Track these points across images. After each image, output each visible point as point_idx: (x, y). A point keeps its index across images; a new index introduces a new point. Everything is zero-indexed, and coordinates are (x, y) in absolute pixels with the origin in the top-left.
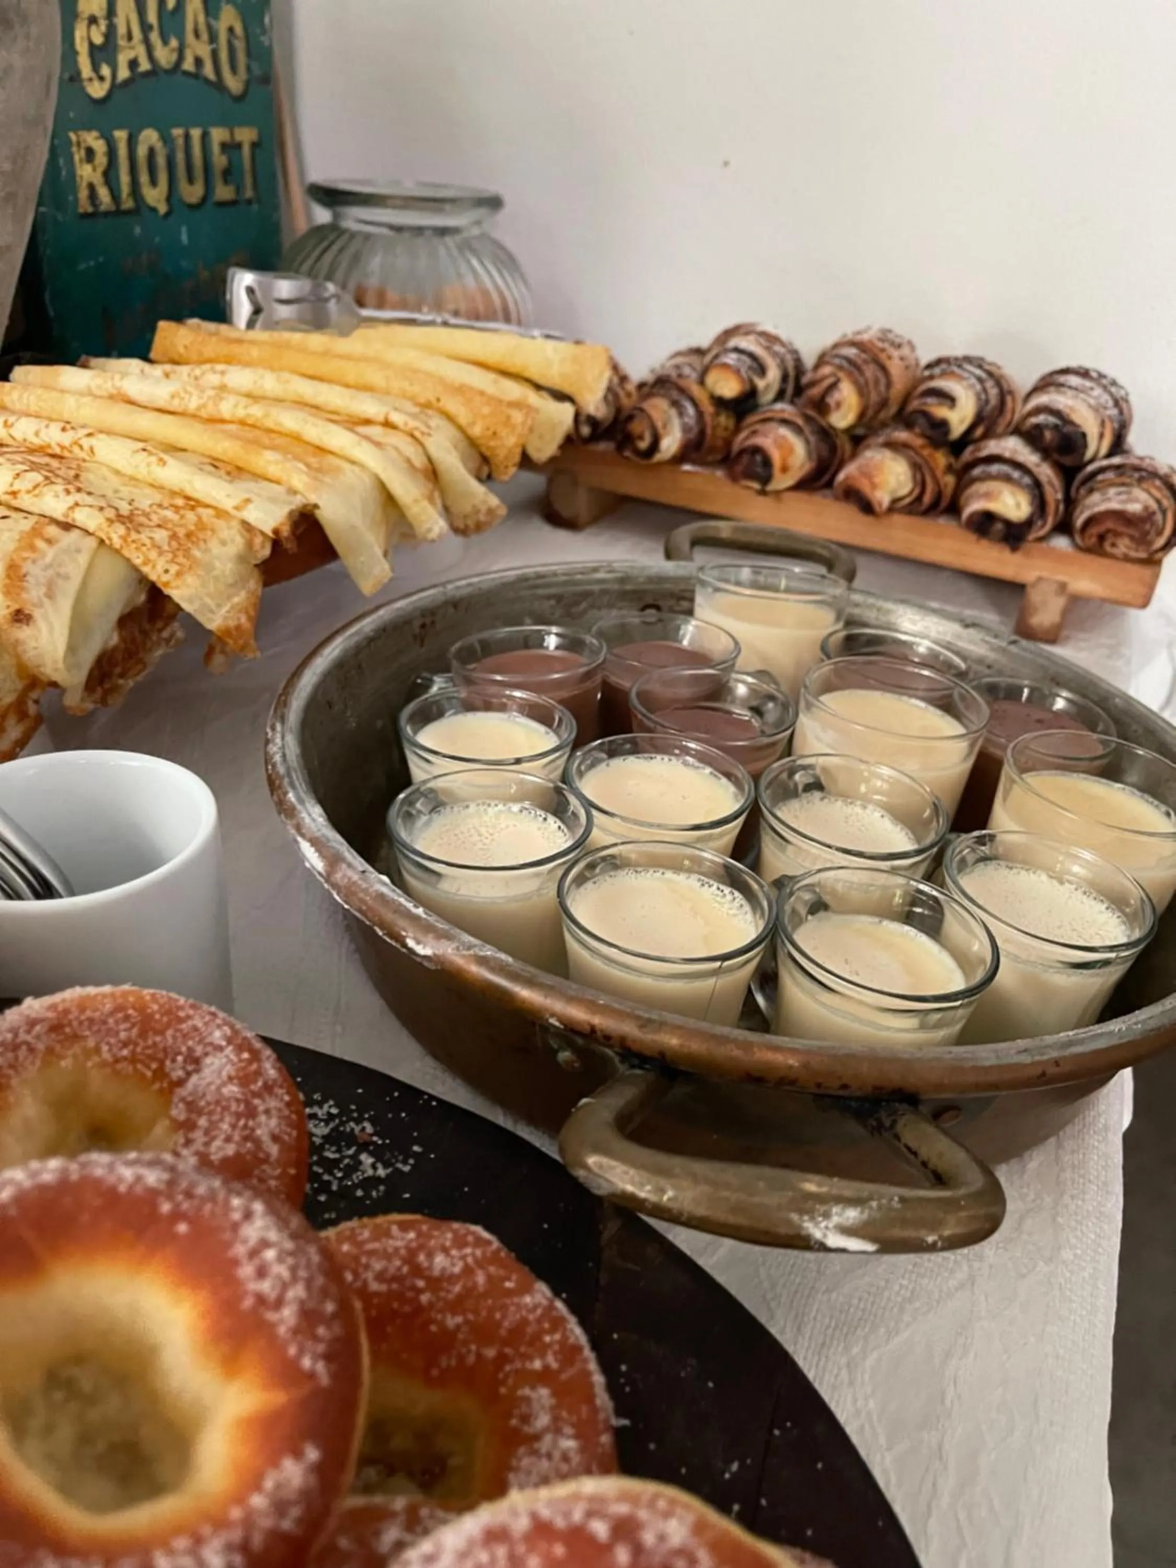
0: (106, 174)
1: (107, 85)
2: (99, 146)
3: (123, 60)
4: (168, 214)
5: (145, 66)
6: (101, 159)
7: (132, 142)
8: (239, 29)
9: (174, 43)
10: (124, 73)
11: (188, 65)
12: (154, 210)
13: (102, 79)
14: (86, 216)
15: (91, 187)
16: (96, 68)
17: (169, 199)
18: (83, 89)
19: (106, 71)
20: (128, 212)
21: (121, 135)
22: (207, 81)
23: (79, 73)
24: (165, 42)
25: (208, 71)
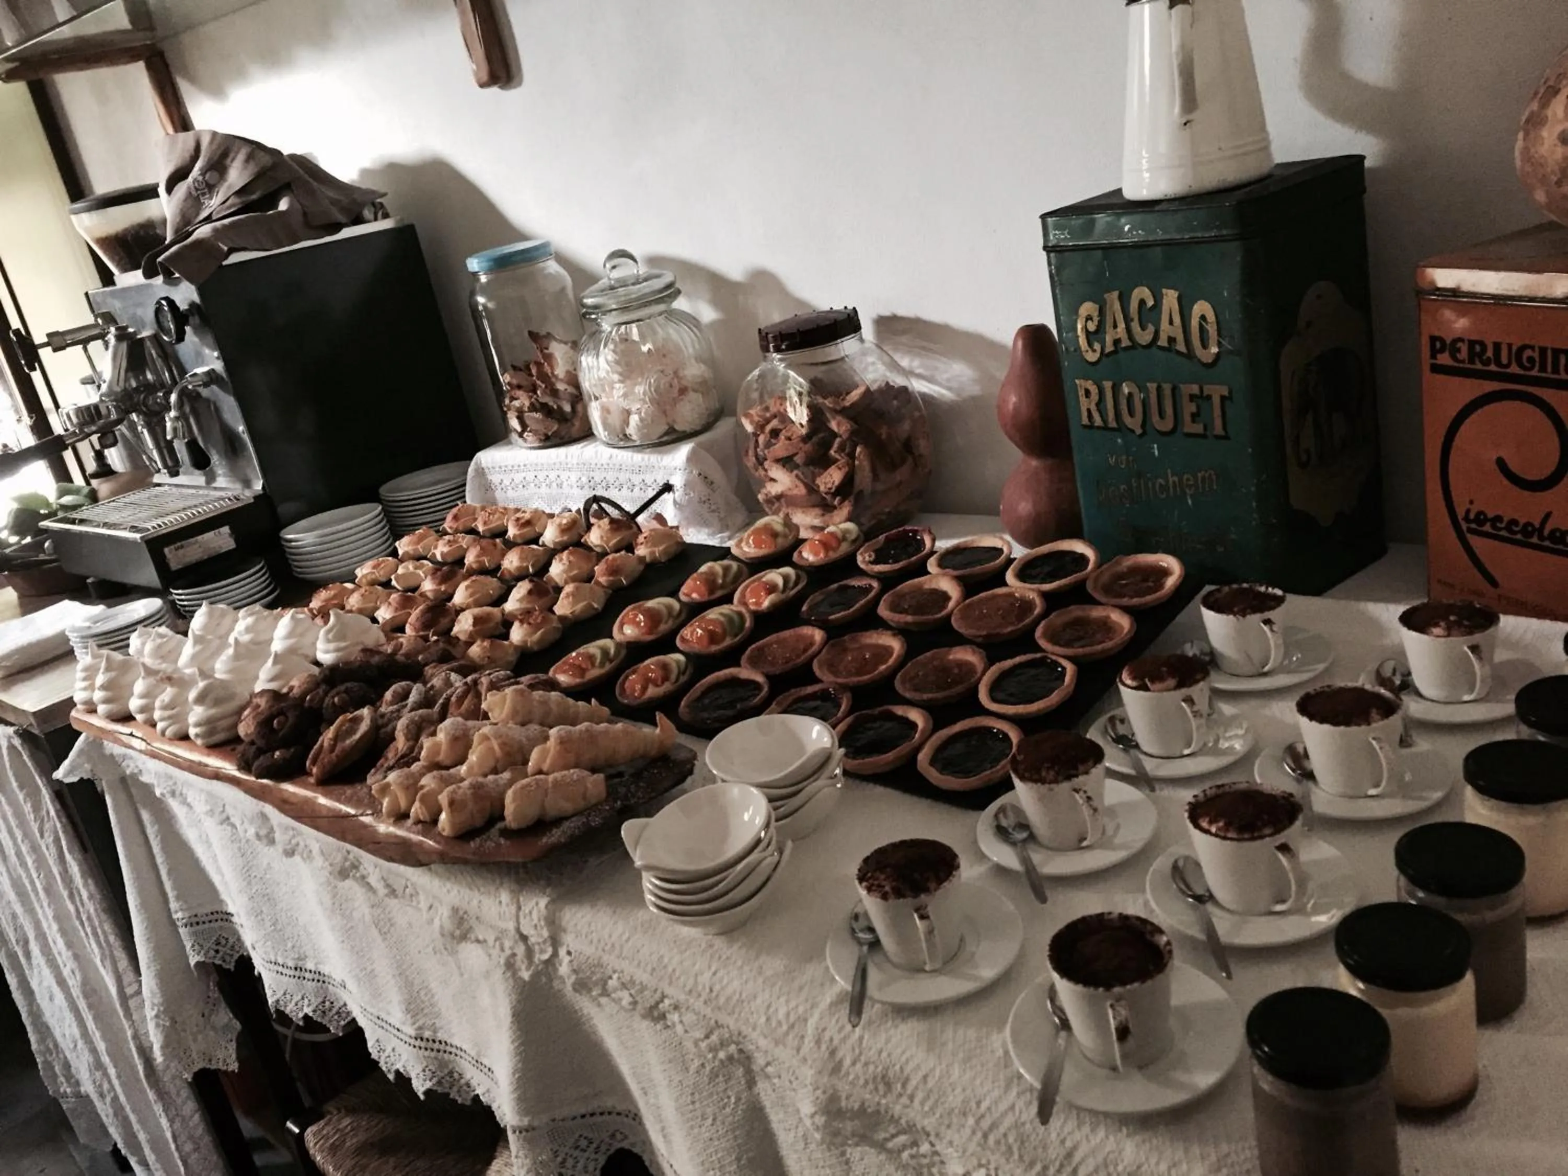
0: (1098, 405)
1: (1098, 355)
2: (1094, 390)
3: (1109, 339)
4: (1141, 436)
5: (1125, 343)
6: (1095, 396)
7: (1116, 389)
8: (1211, 317)
9: (1151, 328)
10: (1109, 348)
11: (1163, 342)
12: (1133, 431)
13: (1094, 351)
14: (1085, 426)
15: (1089, 411)
16: (1090, 345)
17: (1143, 426)
18: (1082, 357)
19: (1097, 346)
20: (1113, 429)
21: (1108, 385)
22: (1179, 353)
23: (1080, 348)
24: (1143, 328)
25: (1181, 347)
